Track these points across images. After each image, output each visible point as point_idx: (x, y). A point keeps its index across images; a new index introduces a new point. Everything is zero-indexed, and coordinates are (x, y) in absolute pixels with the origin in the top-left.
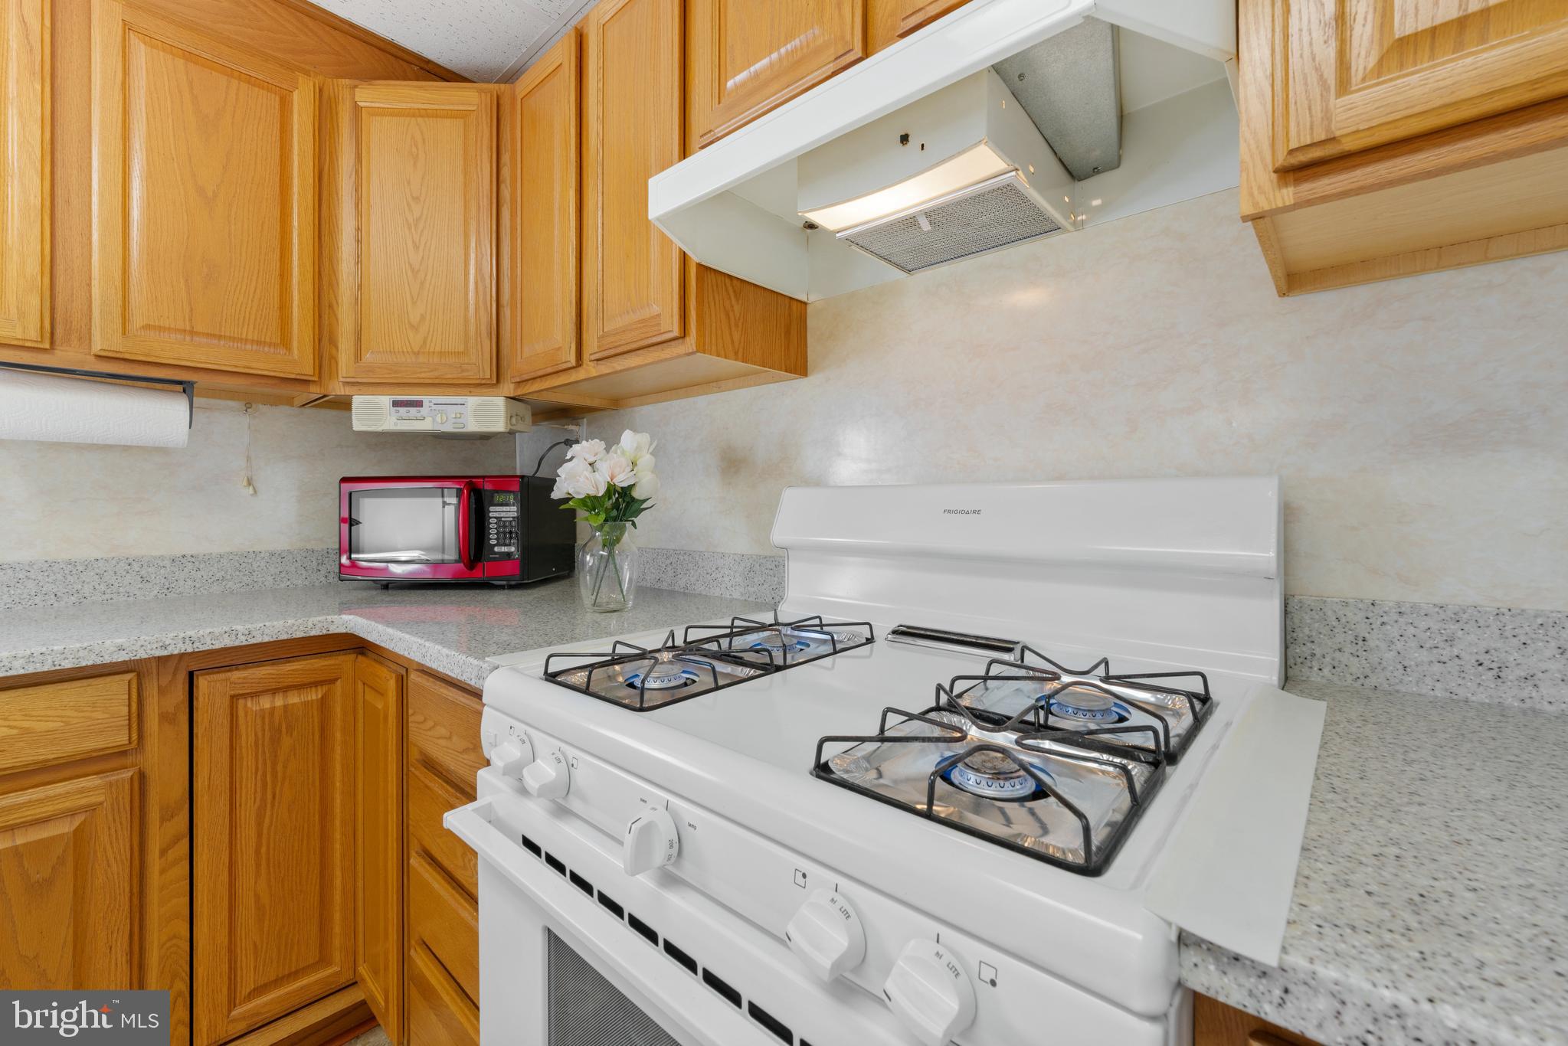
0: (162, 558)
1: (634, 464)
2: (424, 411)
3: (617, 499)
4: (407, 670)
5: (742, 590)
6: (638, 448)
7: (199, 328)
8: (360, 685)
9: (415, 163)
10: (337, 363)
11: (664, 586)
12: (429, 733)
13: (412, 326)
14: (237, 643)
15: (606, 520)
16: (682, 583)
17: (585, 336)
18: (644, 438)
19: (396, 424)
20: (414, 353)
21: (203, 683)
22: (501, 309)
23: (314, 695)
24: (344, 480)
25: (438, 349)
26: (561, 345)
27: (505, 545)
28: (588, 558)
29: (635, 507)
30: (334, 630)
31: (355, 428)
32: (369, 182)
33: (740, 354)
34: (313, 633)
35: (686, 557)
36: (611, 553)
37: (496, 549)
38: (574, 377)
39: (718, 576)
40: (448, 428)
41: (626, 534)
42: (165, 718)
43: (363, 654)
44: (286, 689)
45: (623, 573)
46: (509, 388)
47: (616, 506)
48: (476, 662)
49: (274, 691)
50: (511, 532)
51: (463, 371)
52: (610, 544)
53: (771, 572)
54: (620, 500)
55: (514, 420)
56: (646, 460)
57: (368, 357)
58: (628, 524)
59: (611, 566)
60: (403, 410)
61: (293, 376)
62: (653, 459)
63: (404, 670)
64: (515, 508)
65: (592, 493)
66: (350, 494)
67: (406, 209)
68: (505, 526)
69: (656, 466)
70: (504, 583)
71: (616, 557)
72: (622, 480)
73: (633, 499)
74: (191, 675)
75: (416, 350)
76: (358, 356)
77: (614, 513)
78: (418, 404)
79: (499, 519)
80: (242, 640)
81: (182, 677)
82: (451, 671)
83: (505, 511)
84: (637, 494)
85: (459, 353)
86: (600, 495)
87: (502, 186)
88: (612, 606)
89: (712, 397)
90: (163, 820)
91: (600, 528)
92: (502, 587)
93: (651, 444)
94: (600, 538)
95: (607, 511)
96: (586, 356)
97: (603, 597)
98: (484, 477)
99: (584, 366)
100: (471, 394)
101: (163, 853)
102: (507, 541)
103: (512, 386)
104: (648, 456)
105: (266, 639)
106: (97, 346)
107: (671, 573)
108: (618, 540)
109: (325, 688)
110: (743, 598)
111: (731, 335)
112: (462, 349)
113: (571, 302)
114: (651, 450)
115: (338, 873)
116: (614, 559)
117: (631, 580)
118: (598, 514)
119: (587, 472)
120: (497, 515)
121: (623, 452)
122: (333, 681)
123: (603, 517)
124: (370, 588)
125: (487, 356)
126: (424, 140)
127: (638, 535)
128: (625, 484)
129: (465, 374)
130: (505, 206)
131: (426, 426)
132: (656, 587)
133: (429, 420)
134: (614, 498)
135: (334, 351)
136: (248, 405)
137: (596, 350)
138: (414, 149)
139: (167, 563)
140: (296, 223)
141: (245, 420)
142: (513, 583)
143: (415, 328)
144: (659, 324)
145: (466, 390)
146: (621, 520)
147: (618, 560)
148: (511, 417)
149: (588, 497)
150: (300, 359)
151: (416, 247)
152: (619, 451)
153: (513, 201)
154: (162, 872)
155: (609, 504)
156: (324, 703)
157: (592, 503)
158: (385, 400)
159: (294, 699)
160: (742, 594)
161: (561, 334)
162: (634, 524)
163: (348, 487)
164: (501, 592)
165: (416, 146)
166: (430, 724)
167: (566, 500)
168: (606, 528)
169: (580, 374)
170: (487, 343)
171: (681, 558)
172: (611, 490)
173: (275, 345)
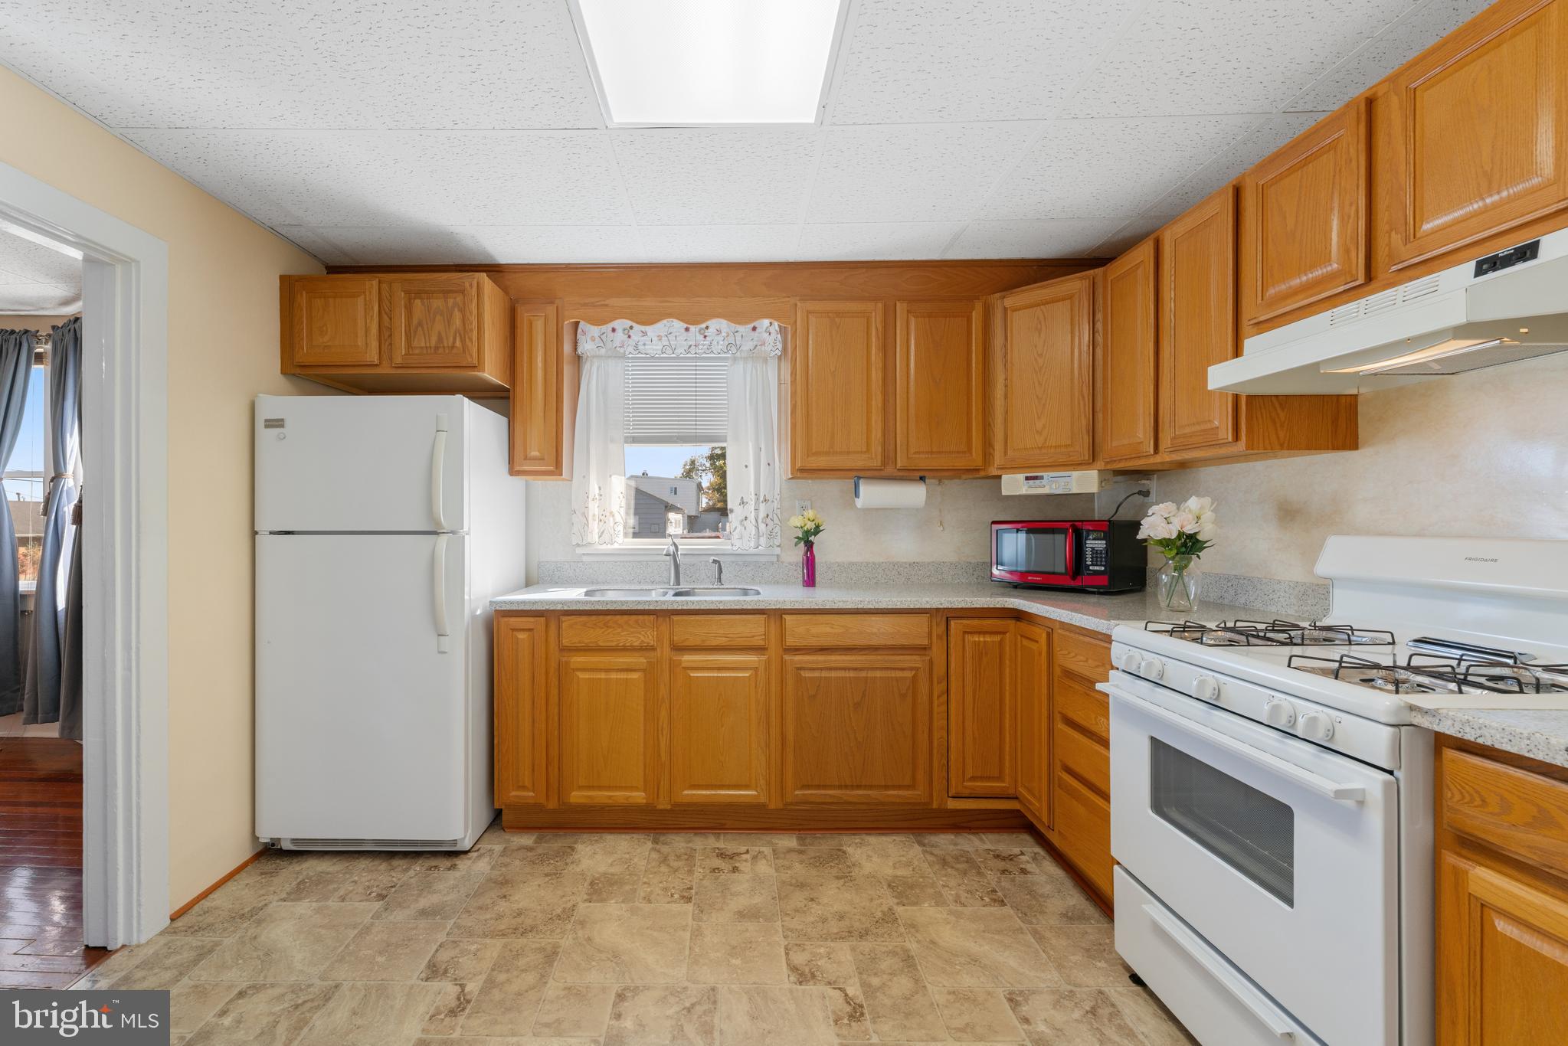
0: (906, 563)
1: (1198, 518)
2: (1044, 482)
3: (1185, 541)
4: (1052, 630)
5: (1296, 608)
6: (1202, 508)
7: (934, 450)
8: (1019, 637)
9: (1040, 334)
10: (993, 458)
11: (1226, 602)
12: (1073, 659)
13: (1037, 432)
14: (967, 607)
15: (1177, 554)
16: (1242, 600)
17: (1161, 435)
18: (1207, 501)
19: (1026, 490)
20: (1039, 448)
21: (953, 623)
22: (1096, 414)
23: (997, 638)
24: (994, 522)
25: (1054, 444)
26: (1142, 440)
27: (1097, 565)
28: (1164, 577)
29: (1199, 545)
30: (1007, 606)
31: (1003, 494)
32: (1012, 351)
33: (1286, 445)
34: (998, 606)
35: (1246, 582)
36: (1180, 575)
37: (1091, 568)
38: (1152, 460)
39: (1274, 597)
40: (1060, 491)
41: (1192, 563)
42: (939, 637)
43: (1018, 621)
44: (985, 633)
45: (1189, 587)
46: (1100, 464)
47: (1185, 545)
48: (1106, 622)
49: (979, 633)
50: (1101, 557)
51: (1070, 456)
52: (1180, 569)
53: (1323, 597)
54: (1188, 541)
55: (1103, 484)
56: (1208, 515)
57: (1010, 453)
58: (1194, 557)
59: (1180, 580)
60: (1031, 482)
61: (972, 468)
62: (1214, 515)
63: (1051, 628)
64: (1104, 542)
65: (1167, 536)
66: (997, 531)
67: (1034, 362)
68: (1097, 553)
69: (1215, 520)
70: (1095, 590)
71: (1185, 577)
72: (1189, 529)
73: (1198, 541)
74: (947, 618)
75: (1040, 446)
76: (1006, 453)
77: (1183, 549)
78: (1041, 478)
79: (1093, 548)
80: (968, 606)
81: (944, 619)
82: (1090, 626)
83: (1095, 544)
84: (1200, 537)
85: (1066, 446)
86: (1173, 538)
87: (1097, 335)
88: (1181, 608)
89: (1270, 462)
90: (938, 683)
91: (1173, 558)
92: (1093, 593)
93: (1211, 506)
94: (1172, 565)
95: (1178, 548)
96: (1161, 447)
97: (1175, 601)
98: (1082, 521)
99: (1160, 454)
100: (1074, 470)
101: (938, 697)
102: (1099, 563)
103: (1103, 463)
104: (1210, 513)
105: (978, 606)
106: (899, 465)
107: (1232, 592)
108: (1186, 566)
109: (1001, 636)
110: (1297, 614)
111: (1277, 434)
112: (1069, 443)
113: (1150, 414)
114: (1212, 508)
115: (1008, 735)
116: (1182, 578)
117: (1195, 594)
118: (1171, 550)
119: (1164, 524)
120: (1092, 546)
121: (1190, 511)
122: (1004, 633)
123: (1175, 551)
124: (1007, 587)
125: (1086, 446)
126: (1045, 319)
127: (1200, 565)
128: (1192, 532)
129: (1072, 458)
130: (1098, 348)
131: (1046, 491)
132: (1218, 602)
133: (1047, 487)
134: (1183, 540)
135: (991, 451)
136: (940, 481)
137: (1170, 446)
138: (1039, 326)
139: (908, 566)
140: (974, 383)
141: (939, 488)
142: (1101, 590)
143: (1039, 433)
144: (1218, 434)
145: (1072, 468)
146: (1188, 554)
147: (1186, 579)
148: (1102, 482)
149: (1164, 539)
150: (976, 458)
151: (1040, 384)
152: (1187, 510)
153: (1105, 345)
154: (938, 706)
155: (1179, 543)
156: (1001, 642)
157: (1166, 543)
158: (1021, 477)
159: (988, 639)
160: (1296, 612)
161: (1142, 433)
162: (1198, 556)
163: (996, 527)
164: (1093, 595)
165: (1040, 323)
166: (1072, 654)
167: (1145, 540)
168: (1177, 558)
169: (1158, 459)
170: (1086, 438)
171: (1240, 581)
172: (1180, 535)
173: (964, 452)
